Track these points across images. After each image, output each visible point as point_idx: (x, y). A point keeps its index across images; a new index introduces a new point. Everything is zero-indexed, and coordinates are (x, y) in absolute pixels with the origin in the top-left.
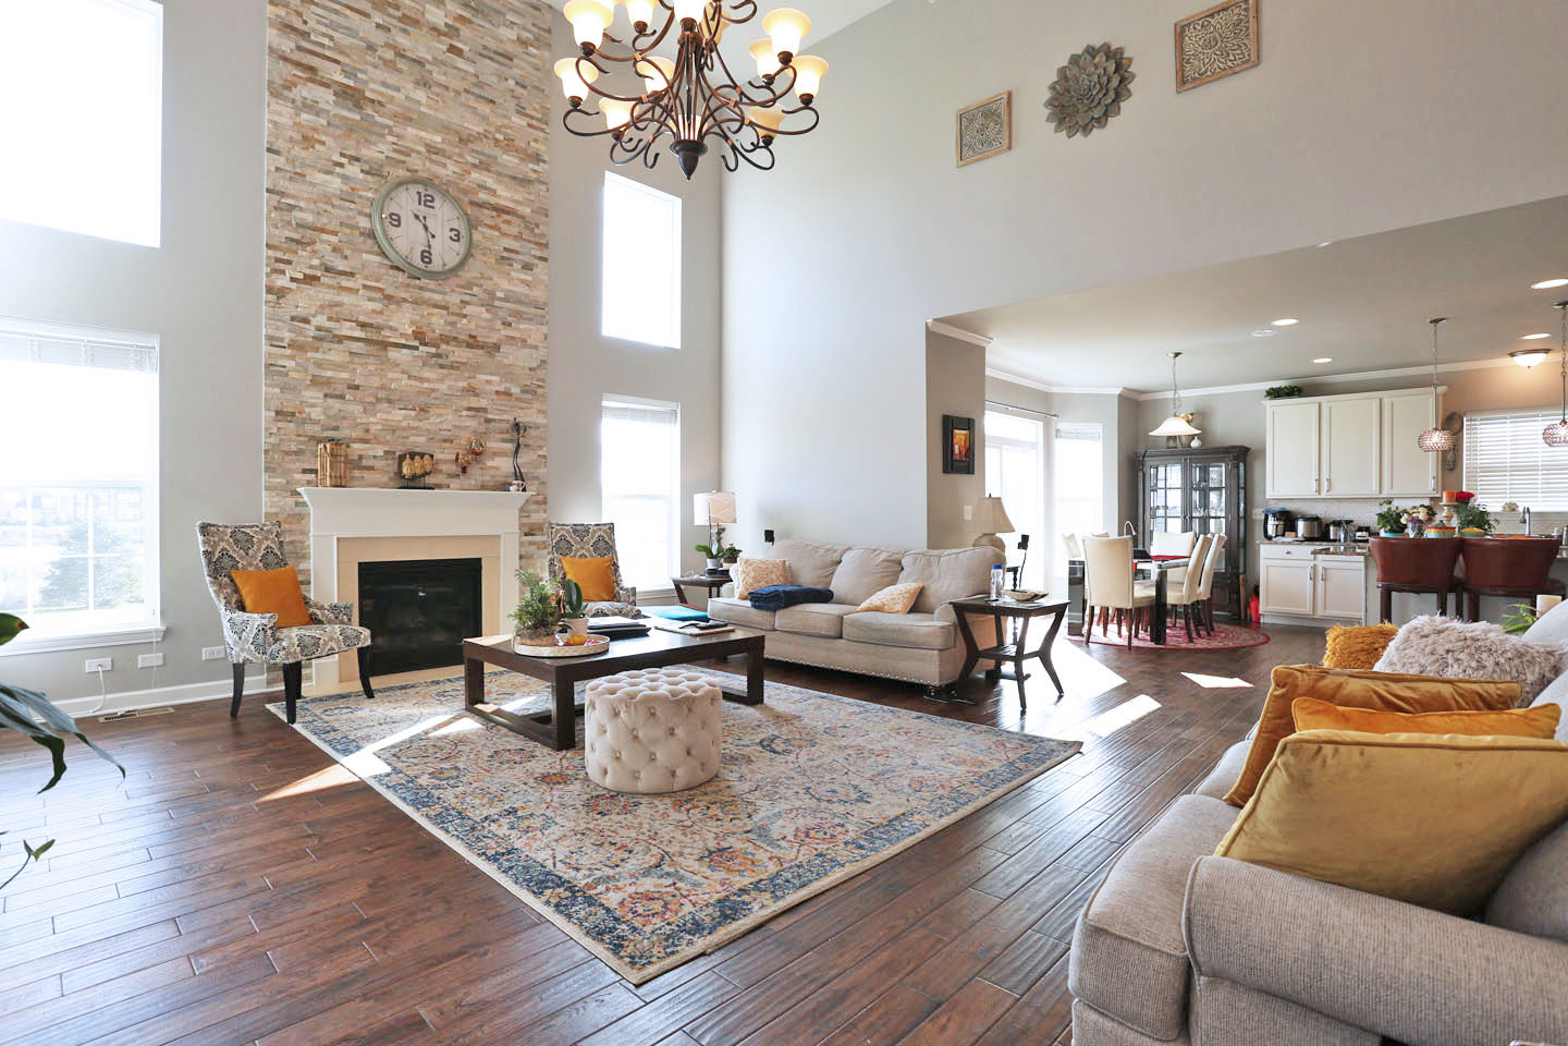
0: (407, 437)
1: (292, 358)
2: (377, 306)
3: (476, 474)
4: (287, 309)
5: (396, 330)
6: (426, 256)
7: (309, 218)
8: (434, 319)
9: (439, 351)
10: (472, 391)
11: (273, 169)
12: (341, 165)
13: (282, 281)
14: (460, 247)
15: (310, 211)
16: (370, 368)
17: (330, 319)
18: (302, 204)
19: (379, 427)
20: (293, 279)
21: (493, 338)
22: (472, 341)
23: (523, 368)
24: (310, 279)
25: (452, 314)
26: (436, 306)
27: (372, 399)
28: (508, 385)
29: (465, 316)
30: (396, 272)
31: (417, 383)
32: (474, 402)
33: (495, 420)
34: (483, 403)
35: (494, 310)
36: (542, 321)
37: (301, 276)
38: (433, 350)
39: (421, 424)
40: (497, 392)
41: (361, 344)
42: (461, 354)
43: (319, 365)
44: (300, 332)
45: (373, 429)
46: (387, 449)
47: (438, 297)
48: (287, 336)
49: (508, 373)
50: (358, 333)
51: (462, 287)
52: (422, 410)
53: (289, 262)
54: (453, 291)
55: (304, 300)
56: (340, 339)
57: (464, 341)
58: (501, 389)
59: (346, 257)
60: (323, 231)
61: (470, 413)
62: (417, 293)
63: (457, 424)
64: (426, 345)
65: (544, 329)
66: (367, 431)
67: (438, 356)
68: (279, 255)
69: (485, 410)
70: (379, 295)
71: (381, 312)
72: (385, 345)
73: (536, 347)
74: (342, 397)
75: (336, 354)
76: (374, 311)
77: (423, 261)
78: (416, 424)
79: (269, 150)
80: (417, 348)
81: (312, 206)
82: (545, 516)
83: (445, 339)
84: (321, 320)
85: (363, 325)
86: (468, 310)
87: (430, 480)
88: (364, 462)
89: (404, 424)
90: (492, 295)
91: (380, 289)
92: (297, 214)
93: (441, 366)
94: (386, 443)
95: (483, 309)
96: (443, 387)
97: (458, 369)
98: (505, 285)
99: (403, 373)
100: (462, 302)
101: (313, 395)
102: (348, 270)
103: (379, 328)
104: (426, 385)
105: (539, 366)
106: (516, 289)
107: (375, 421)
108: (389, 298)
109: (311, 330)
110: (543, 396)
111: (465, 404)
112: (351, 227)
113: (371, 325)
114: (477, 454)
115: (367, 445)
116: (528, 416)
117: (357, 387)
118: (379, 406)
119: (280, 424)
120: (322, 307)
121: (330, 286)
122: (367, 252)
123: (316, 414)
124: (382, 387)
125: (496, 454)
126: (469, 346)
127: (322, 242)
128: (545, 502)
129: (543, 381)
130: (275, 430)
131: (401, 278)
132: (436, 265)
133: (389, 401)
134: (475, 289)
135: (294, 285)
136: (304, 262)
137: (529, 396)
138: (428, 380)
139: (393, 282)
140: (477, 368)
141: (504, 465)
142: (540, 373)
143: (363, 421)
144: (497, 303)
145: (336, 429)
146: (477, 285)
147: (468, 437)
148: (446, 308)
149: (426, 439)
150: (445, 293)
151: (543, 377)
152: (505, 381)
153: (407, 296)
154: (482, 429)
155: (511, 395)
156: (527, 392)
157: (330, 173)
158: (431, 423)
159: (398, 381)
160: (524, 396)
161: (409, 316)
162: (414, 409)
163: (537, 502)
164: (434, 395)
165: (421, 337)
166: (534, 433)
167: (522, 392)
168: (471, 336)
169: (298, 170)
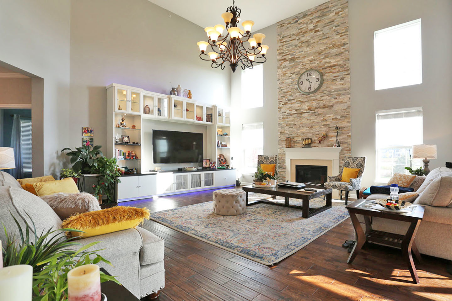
0: (307, 135)
1: (283, 121)
2: (299, 105)
3: (326, 142)
4: (282, 110)
5: (304, 109)
6: (310, 88)
7: (285, 90)
8: (313, 104)
9: (315, 111)
10: (325, 120)
11: (279, 84)
12: (291, 76)
13: (281, 106)
14: (319, 83)
15: (285, 89)
16: (298, 119)
17: (289, 111)
18: (284, 88)
19: (300, 133)
20: (283, 105)
21: (331, 104)
22: (324, 106)
23: (341, 110)
24: (286, 103)
25: (319, 101)
26: (314, 100)
27: (299, 127)
28: (336, 116)
29: (322, 100)
30: (303, 95)
31: (309, 121)
32: (325, 123)
33: (332, 127)
34: (328, 123)
35: (331, 96)
36: (348, 94)
37: (284, 103)
38: (313, 112)
39: (310, 131)
40: (332, 119)
41: (296, 115)
42: (321, 111)
43: (288, 121)
44: (284, 115)
45: (299, 134)
46: (302, 138)
47: (314, 98)
48: (282, 117)
49: (336, 113)
50: (296, 112)
51: (321, 93)
52: (310, 127)
53: (282, 101)
54: (318, 95)
55: (285, 108)
56: (291, 115)
57: (322, 107)
58: (334, 118)
59: (293, 96)
60: (288, 92)
61: (324, 126)
62: (308, 98)
63: (320, 129)
64: (311, 111)
65: (349, 96)
66: (298, 134)
67: (315, 113)
68: (280, 100)
69: (328, 125)
70: (299, 102)
71: (300, 106)
72: (301, 113)
73: (346, 102)
74: (292, 127)
75: (291, 118)
76: (298, 106)
77: (309, 90)
79: (278, 80)
80: (309, 112)
81: (286, 88)
82: (350, 154)
83: (317, 108)
84: (288, 112)
85: (296, 110)
86: (323, 98)
87: (312, 145)
88: (297, 142)
89: (306, 132)
90: (330, 92)
92: (283, 91)
93: (315, 115)
94: (302, 137)
95: (328, 97)
96: (316, 121)
97: (321, 115)
98: (334, 87)
99: (306, 119)
100: (321, 97)
101: (287, 128)
102: (293, 99)
103: (300, 110)
104: (312, 121)
105: (347, 108)
106: (339, 87)
107: (299, 132)
108: (302, 102)
109: (286, 114)
110: (349, 117)
111: (323, 124)
112: (293, 89)
113: (298, 110)
114: (325, 137)
115: (298, 138)
116: (345, 124)
117: (295, 125)
118: (300, 128)
119: (281, 135)
120: (288, 109)
121: (290, 104)
122: (297, 93)
123: (287, 132)
124: (301, 123)
125: (332, 137)
126: (323, 108)
127: (288, 94)
128: (350, 150)
129: (349, 112)
130: (280, 136)
131: (305, 96)
132: (313, 89)
133: (303, 127)
134: (325, 92)
135: (283, 106)
136: (284, 100)
137: (344, 118)
138: (313, 120)
139: (302, 98)
140: (326, 113)
141: (334, 140)
142: (348, 110)
143: (297, 132)
144: (332, 93)
145: (291, 135)
146: (326, 90)
147: (323, 133)
148: (317, 100)
149: (311, 135)
150: (316, 96)
151: (349, 111)
152: (335, 115)
153: (306, 100)
154: (328, 130)
155: (337, 119)
156: (343, 117)
157: (289, 79)
158: (313, 130)
159: (305, 121)
160: (342, 118)
161: (307, 105)
162: (309, 128)
163: (347, 150)
164: (315, 123)
165: (310, 109)
166: (345, 129)
167: (341, 117)
168: (324, 105)
169: (283, 81)
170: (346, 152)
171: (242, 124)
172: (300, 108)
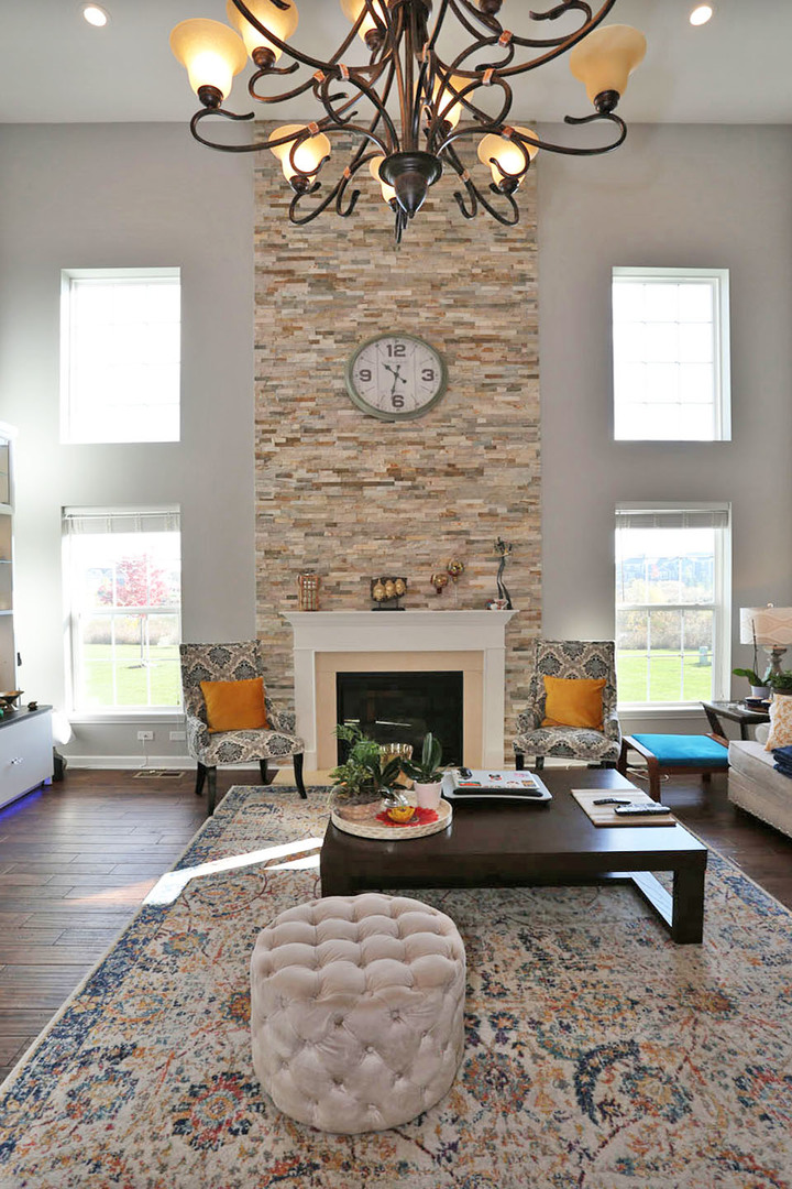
0: (383, 564)
1: (278, 507)
2: (352, 453)
3: (455, 594)
4: (274, 469)
5: (371, 470)
6: (397, 400)
7: (289, 392)
8: (408, 455)
9: (416, 483)
10: (453, 516)
11: (259, 361)
12: (317, 342)
13: (268, 448)
14: (435, 386)
15: (292, 386)
16: (347, 507)
17: (309, 471)
18: (284, 383)
19: (356, 557)
20: (277, 445)
21: (476, 463)
22: (450, 469)
23: (510, 488)
24: (291, 442)
25: (429, 447)
26: (411, 443)
27: (348, 534)
28: (493, 506)
29: (443, 447)
30: (369, 421)
31: (394, 515)
32: (454, 526)
33: (478, 541)
34: (465, 526)
35: (475, 437)
36: (534, 438)
37: (284, 440)
38: (409, 483)
39: (397, 551)
40: (480, 515)
41: (336, 488)
42: (440, 483)
43: (300, 510)
44: (284, 486)
45: (350, 559)
46: (363, 575)
47: (412, 435)
48: (273, 490)
49: (494, 495)
50: (335, 479)
51: (439, 421)
52: (397, 538)
53: (274, 431)
54: (430, 426)
55: (288, 459)
56: (318, 487)
57: (441, 471)
58: (486, 510)
59: (323, 417)
60: (301, 400)
61: (449, 537)
62: (390, 435)
63: (435, 547)
64: (402, 480)
65: (537, 446)
66: (344, 561)
67: (414, 488)
68: (266, 427)
69: (466, 533)
70: (350, 444)
71: (356, 458)
72: (360, 485)
73: (527, 465)
74: (321, 534)
75: (316, 499)
76: (349, 458)
77: (394, 405)
78: (392, 551)
79: (257, 347)
80: (393, 484)
81: (292, 382)
82: (540, 631)
83: (421, 472)
84: (302, 473)
85: (339, 472)
86: (446, 441)
87: (402, 601)
88: (342, 588)
89: (380, 552)
90: (472, 423)
91: (355, 438)
92: (280, 392)
93: (417, 497)
94: (364, 570)
95: (463, 438)
96: (420, 515)
97: (437, 497)
98: (487, 410)
99: (379, 507)
100: (438, 434)
101: (296, 535)
102: (325, 427)
103: (354, 472)
104: (402, 515)
105: (529, 484)
106: (502, 412)
107: (351, 552)
108: (363, 444)
109: (293, 483)
110: (537, 512)
111: (444, 529)
112: (326, 391)
113: (347, 470)
114: (456, 574)
115: (345, 573)
116: (520, 533)
117: (335, 525)
118: (355, 538)
119: (268, 561)
120: (302, 462)
121: (308, 444)
122: (343, 409)
123: (298, 550)
124: (358, 522)
125: (478, 573)
126: (447, 474)
127: (302, 409)
128: (539, 617)
129: (536, 497)
130: (264, 566)
131: (375, 424)
132: (409, 406)
133: (365, 534)
134: (454, 421)
135: (278, 449)
136: (286, 428)
137: (519, 515)
138: (405, 511)
139: (366, 430)
140: (459, 493)
141: (489, 583)
142: (532, 491)
143: (341, 552)
144: (478, 430)
145: (316, 561)
146: (454, 416)
147: (444, 561)
148: (422, 443)
149: (400, 564)
150: (421, 430)
151: (535, 493)
152: (490, 503)
153: (381, 439)
154: (463, 551)
155: (497, 515)
156: (517, 510)
157: (308, 351)
158: (409, 548)
159: (374, 515)
160: (513, 515)
161: (383, 456)
162: (390, 538)
163: (529, 618)
164: (410, 524)
165: (395, 473)
166: (523, 550)
167: (510, 511)
168: (449, 465)
169: (280, 356)
170: (527, 622)
171: (63, 508)
172: (354, 464)
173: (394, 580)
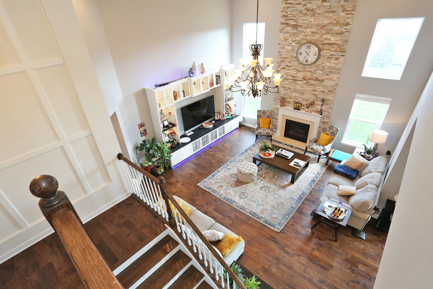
0: (298, 99)
2: (295, 72)
5: (299, 77)
6: (307, 61)
8: (308, 75)
10: (315, 91)
11: (279, 47)
12: (291, 43)
13: (279, 69)
14: (316, 57)
15: (285, 55)
16: (293, 85)
17: (286, 76)
18: (283, 54)
20: (281, 69)
21: (323, 78)
22: (316, 79)
23: (330, 86)
24: (284, 68)
25: (313, 73)
26: (309, 71)
27: (292, 91)
29: (316, 73)
31: (302, 88)
32: (315, 93)
33: (319, 97)
34: (317, 93)
35: (324, 72)
36: (339, 73)
38: (306, 81)
40: (321, 91)
41: (291, 80)
42: (313, 82)
43: (284, 84)
45: (292, 96)
46: (294, 100)
47: (309, 69)
49: (325, 87)
50: (291, 78)
51: (316, 66)
52: (302, 94)
53: (280, 65)
54: (313, 68)
55: (282, 72)
56: (288, 79)
57: (314, 79)
58: (322, 90)
59: (290, 63)
60: (287, 58)
61: (313, 95)
62: (304, 69)
63: (309, 97)
64: (305, 80)
65: (339, 76)
66: (291, 97)
67: (307, 82)
68: (279, 64)
69: (317, 95)
71: (296, 74)
72: (296, 80)
73: (335, 80)
74: (287, 90)
75: (287, 82)
77: (306, 62)
78: (300, 96)
79: (279, 44)
80: (303, 81)
82: (329, 120)
83: (310, 79)
85: (292, 76)
86: (317, 72)
87: (300, 108)
88: (289, 102)
89: (298, 96)
90: (324, 67)
91: (296, 69)
92: (282, 56)
93: (308, 85)
94: (294, 99)
95: (321, 71)
96: (308, 89)
97: (312, 85)
98: (328, 64)
100: (315, 70)
102: (291, 65)
103: (295, 77)
104: (304, 89)
105: (335, 85)
106: (332, 65)
107: (292, 95)
108: (298, 71)
109: (283, 78)
110: (335, 93)
111: (312, 93)
112: (292, 56)
113: (294, 76)
114: (312, 104)
115: (290, 99)
116: (329, 97)
117: (290, 88)
119: (276, 94)
120: (285, 73)
121: (287, 69)
122: (295, 61)
123: (282, 93)
124: (295, 89)
125: (317, 105)
126: (315, 80)
127: (286, 60)
128: (329, 117)
129: (336, 89)
131: (301, 66)
132: (309, 63)
133: (296, 91)
134: (320, 67)
135: (281, 70)
136: (283, 65)
137: (330, 93)
138: (305, 88)
139: (299, 67)
140: (317, 85)
141: (319, 107)
142: (334, 87)
143: (290, 95)
144: (325, 70)
146: (320, 65)
147: (311, 100)
148: (311, 72)
149: (301, 99)
150: (311, 68)
151: (335, 88)
152: (324, 89)
153: (301, 70)
154: (315, 99)
155: (325, 92)
156: (330, 92)
157: (289, 46)
158: (304, 96)
159: (298, 87)
160: (329, 92)
161: (302, 74)
162: (300, 93)
163: (326, 117)
164: (306, 91)
165: (304, 79)
166: (329, 101)
167: (328, 91)
168: (317, 78)
169: (283, 47)
170: (326, 118)
172: (295, 75)
173: (299, 103)
